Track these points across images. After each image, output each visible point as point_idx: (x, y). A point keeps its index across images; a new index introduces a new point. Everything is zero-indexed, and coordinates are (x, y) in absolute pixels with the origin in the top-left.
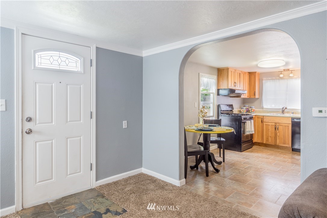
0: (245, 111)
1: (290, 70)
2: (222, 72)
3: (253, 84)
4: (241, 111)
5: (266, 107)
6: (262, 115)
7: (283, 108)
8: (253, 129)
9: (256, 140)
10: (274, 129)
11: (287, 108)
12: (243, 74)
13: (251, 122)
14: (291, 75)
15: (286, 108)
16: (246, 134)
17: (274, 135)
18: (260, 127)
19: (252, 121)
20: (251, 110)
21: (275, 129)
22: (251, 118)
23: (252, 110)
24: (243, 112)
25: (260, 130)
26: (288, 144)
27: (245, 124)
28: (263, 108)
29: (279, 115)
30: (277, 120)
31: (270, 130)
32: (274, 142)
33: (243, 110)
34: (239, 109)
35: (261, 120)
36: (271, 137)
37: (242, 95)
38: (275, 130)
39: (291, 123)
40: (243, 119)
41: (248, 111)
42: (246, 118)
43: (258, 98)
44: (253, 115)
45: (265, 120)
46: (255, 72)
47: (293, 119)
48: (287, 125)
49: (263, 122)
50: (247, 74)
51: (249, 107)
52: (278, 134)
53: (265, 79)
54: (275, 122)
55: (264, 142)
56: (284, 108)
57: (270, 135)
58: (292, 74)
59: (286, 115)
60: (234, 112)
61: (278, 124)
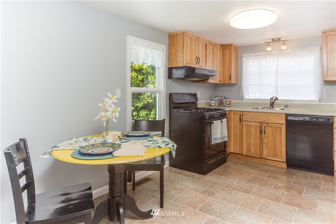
0: (217, 104)
1: (281, 40)
2: (175, 40)
3: (228, 61)
4: (211, 103)
5: (247, 98)
6: (240, 110)
7: (272, 98)
8: (225, 134)
9: (232, 148)
10: (259, 132)
11: (279, 98)
12: (211, 47)
13: (222, 122)
14: (283, 48)
15: (276, 99)
16: (212, 143)
17: (259, 142)
18: (238, 128)
19: (225, 120)
20: (226, 102)
21: (261, 131)
22: (223, 115)
23: (228, 103)
24: (213, 105)
25: (238, 134)
26: (281, 157)
27: (211, 126)
28: (242, 98)
29: (266, 110)
30: (263, 119)
31: (253, 134)
32: (259, 153)
33: (214, 102)
34: (209, 101)
35: (239, 118)
36: (254, 145)
37: (211, 78)
38: (261, 134)
39: (284, 122)
40: (207, 118)
41: (221, 103)
42: (214, 116)
43: (236, 84)
44: (226, 109)
45: (245, 118)
46: (231, 45)
47: (287, 115)
48: (278, 126)
49: (242, 121)
50: (219, 47)
51: (223, 98)
52: (265, 141)
53: (245, 55)
54: (260, 121)
55: (244, 153)
56: (274, 98)
57: (253, 142)
58: (285, 46)
59: (277, 110)
60: (199, 106)
61: (264, 125)
